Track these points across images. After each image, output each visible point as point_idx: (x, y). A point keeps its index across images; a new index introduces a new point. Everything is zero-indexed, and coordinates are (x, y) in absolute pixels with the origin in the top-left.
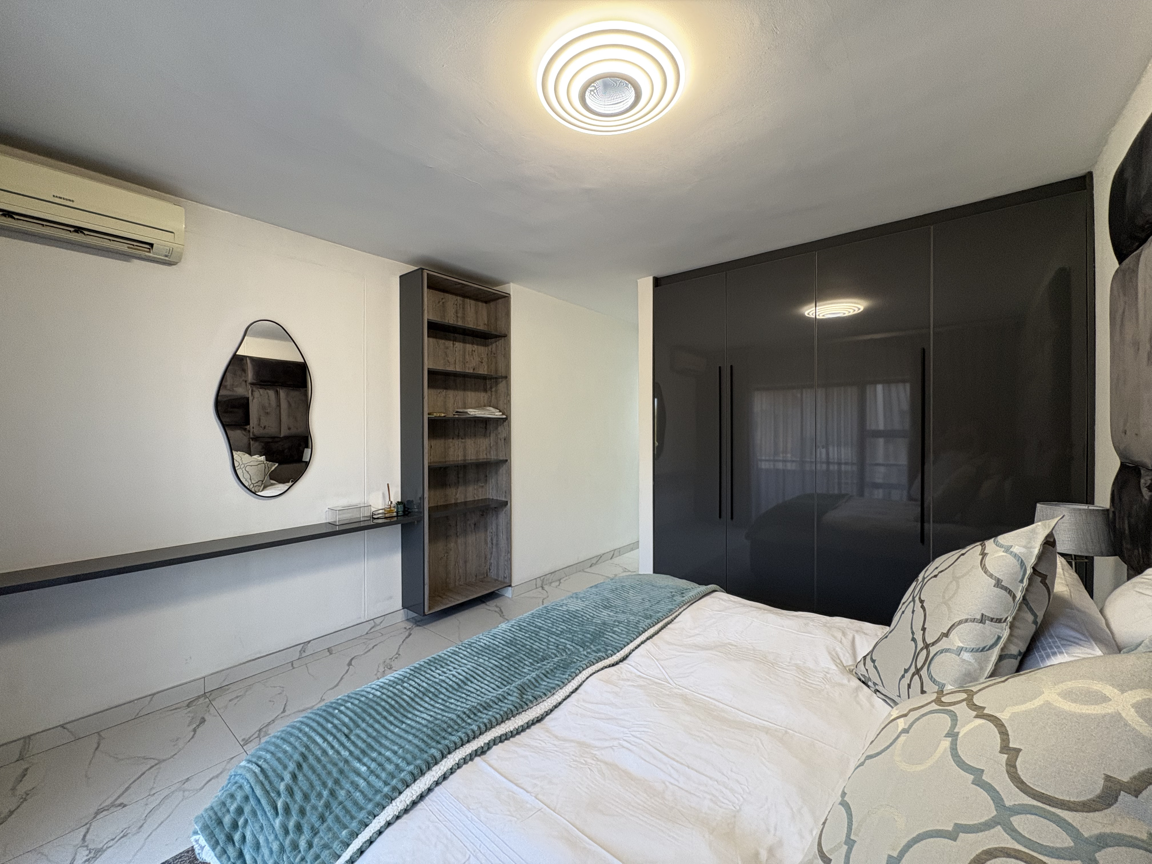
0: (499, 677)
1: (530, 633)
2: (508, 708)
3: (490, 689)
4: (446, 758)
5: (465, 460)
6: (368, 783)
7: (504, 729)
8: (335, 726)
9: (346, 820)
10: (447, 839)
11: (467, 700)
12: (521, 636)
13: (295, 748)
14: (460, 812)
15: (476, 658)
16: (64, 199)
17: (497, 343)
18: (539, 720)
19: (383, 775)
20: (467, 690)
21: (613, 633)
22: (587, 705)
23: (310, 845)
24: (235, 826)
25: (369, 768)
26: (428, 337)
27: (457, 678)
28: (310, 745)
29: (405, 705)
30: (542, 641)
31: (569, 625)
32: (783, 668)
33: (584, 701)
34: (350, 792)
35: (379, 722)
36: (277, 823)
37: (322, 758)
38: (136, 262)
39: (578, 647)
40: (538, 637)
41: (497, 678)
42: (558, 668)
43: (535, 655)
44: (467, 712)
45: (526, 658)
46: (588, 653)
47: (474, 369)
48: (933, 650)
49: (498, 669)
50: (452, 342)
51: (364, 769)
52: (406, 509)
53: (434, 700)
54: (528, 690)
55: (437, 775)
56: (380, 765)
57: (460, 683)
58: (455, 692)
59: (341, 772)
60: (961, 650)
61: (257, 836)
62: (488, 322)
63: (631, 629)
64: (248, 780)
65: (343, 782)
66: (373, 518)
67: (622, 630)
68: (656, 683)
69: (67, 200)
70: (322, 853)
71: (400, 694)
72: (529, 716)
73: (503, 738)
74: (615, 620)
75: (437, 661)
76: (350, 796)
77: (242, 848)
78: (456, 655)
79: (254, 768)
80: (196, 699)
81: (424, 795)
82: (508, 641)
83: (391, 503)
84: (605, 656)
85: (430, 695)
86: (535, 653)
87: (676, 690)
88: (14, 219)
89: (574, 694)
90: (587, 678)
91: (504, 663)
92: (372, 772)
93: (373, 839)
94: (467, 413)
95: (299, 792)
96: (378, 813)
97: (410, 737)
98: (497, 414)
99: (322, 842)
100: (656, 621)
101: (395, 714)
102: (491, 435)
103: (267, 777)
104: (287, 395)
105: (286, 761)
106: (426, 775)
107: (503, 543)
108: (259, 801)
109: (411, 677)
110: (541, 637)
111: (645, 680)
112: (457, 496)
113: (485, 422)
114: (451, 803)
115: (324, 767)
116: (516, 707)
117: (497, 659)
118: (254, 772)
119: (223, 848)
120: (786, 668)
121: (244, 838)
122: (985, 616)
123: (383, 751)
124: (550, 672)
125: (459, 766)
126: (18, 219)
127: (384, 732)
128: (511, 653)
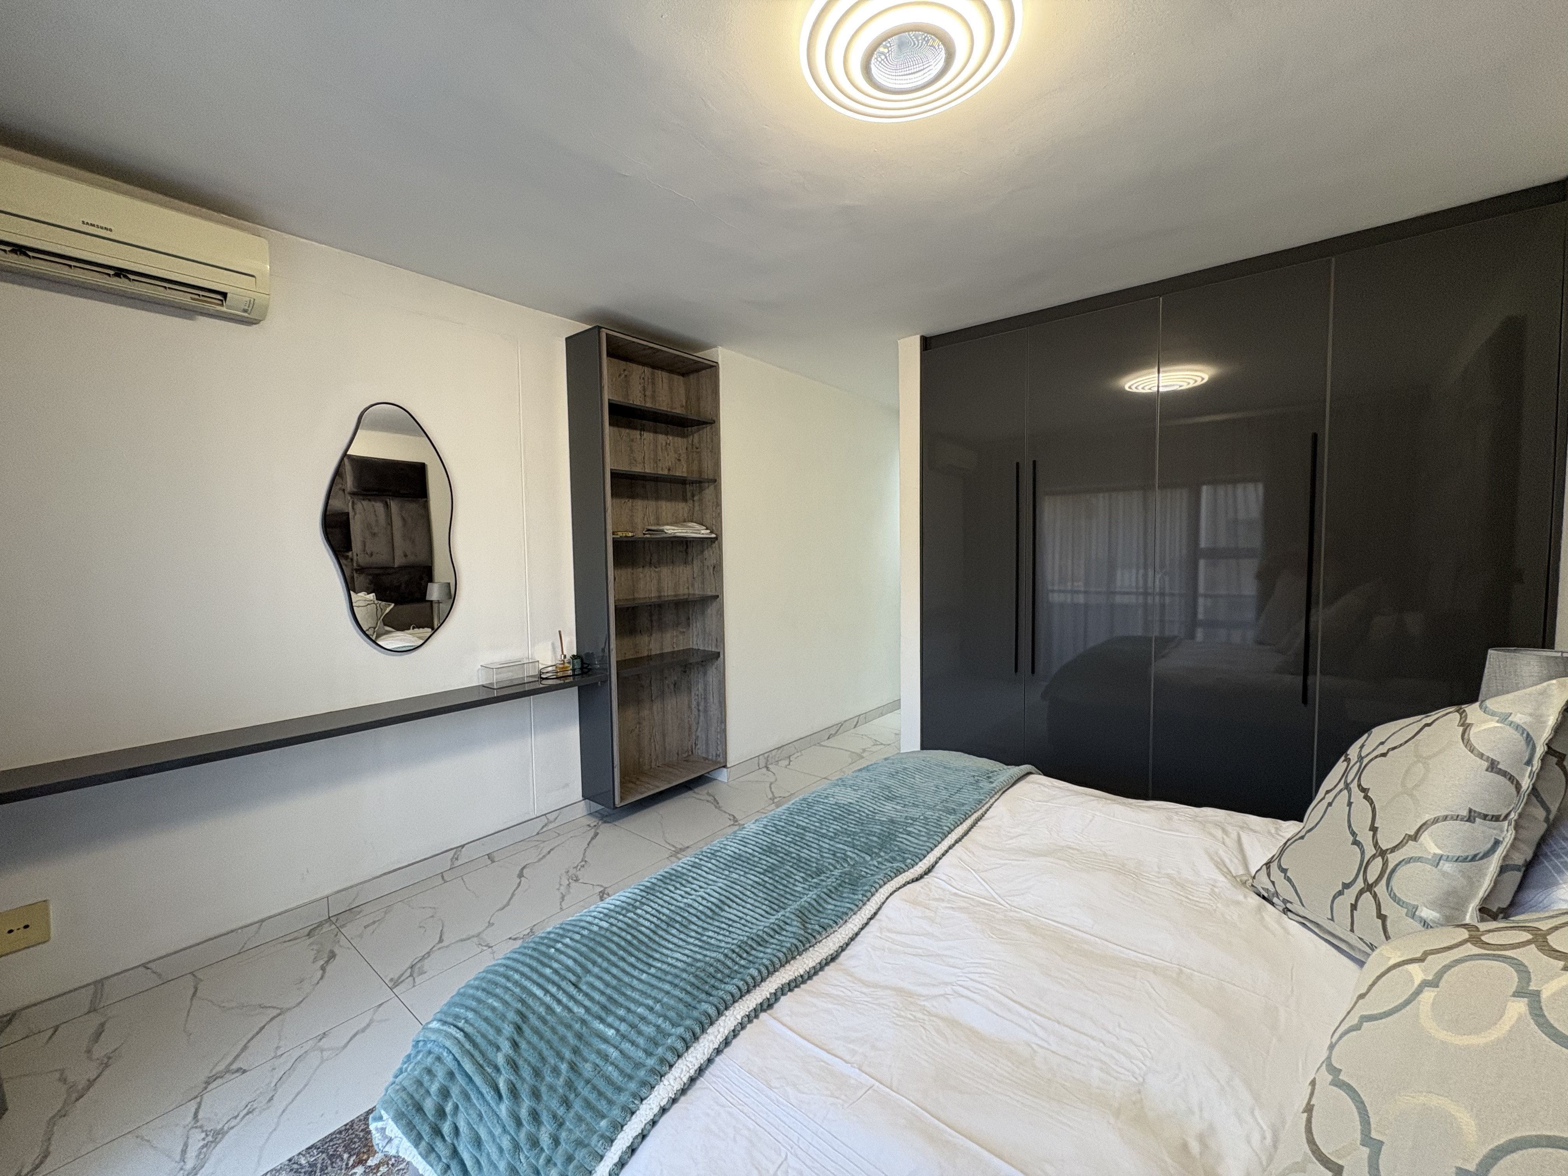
0: (766, 899)
1: (792, 836)
2: (792, 944)
3: (757, 916)
4: (722, 1015)
5: (660, 597)
6: (621, 1052)
7: (791, 973)
8: (556, 972)
9: (602, 1105)
10: (749, 1129)
11: (730, 932)
12: (780, 840)
13: (505, 1003)
14: (758, 1090)
15: (727, 873)
16: (98, 226)
17: (701, 432)
18: (833, 958)
19: (641, 1041)
20: (726, 918)
21: (908, 835)
22: (893, 936)
23: (556, 1142)
24: (441, 1113)
25: (618, 1031)
26: (610, 424)
27: (708, 901)
28: (526, 1000)
29: (646, 940)
30: (810, 846)
31: (843, 824)
32: (1151, 881)
33: (889, 931)
34: (598, 1066)
35: (617, 966)
36: (503, 1110)
37: (549, 1018)
38: (203, 320)
39: (863, 855)
40: (804, 841)
41: (763, 901)
42: (843, 884)
43: (806, 867)
44: (737, 950)
45: (795, 871)
46: (879, 863)
47: (669, 470)
48: (1393, 859)
49: (761, 888)
50: (638, 432)
51: (611, 1032)
52: (585, 666)
53: (684, 933)
54: (810, 916)
55: (717, 1040)
56: (633, 1026)
57: (714, 908)
58: (711, 921)
59: (579, 1037)
60: (1440, 860)
61: (475, 1127)
62: (686, 402)
63: (932, 828)
64: (448, 1049)
65: (585, 1052)
66: (541, 678)
67: (920, 831)
68: (984, 904)
69: (102, 228)
70: (577, 1153)
71: (635, 925)
72: (821, 953)
73: (793, 984)
74: (906, 817)
75: (674, 878)
76: (599, 1072)
77: (455, 1142)
78: (699, 869)
79: (454, 1033)
80: (318, 927)
81: (703, 1068)
82: (765, 848)
83: (565, 657)
84: (904, 867)
85: (677, 926)
86: (806, 864)
87: (1012, 914)
88: (29, 256)
89: (872, 921)
90: (887, 898)
91: (767, 879)
92: (624, 1037)
93: (645, 1132)
94: (662, 531)
95: (526, 1066)
96: (646, 1095)
97: (667, 987)
98: (704, 533)
99: (573, 1137)
100: (963, 817)
101: (636, 953)
102: (694, 562)
103: (475, 1045)
104: (401, 508)
105: (499, 1023)
106: (701, 1040)
107: (714, 710)
108: (471, 1080)
109: (644, 900)
110: (809, 841)
111: (966, 900)
112: (651, 646)
113: (685, 543)
114: (743, 1079)
115: (554, 1030)
116: (801, 941)
117: (756, 873)
118: (456, 1038)
119: (428, 1143)
120: (1157, 880)
121: (456, 1130)
122: (1475, 812)
123: (632, 1006)
124: (833, 890)
125: (742, 1026)
126: (34, 257)
127: (627, 979)
128: (772, 864)
